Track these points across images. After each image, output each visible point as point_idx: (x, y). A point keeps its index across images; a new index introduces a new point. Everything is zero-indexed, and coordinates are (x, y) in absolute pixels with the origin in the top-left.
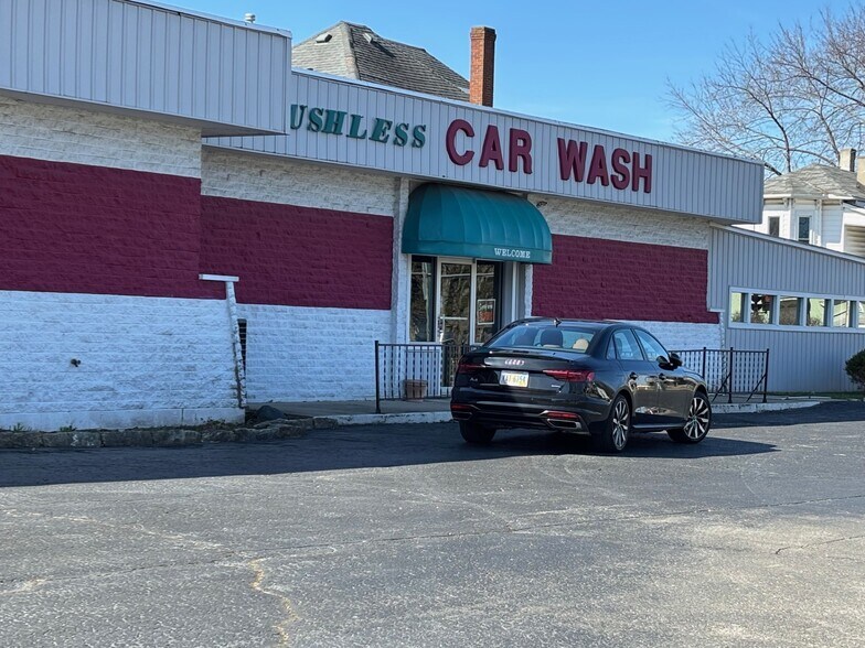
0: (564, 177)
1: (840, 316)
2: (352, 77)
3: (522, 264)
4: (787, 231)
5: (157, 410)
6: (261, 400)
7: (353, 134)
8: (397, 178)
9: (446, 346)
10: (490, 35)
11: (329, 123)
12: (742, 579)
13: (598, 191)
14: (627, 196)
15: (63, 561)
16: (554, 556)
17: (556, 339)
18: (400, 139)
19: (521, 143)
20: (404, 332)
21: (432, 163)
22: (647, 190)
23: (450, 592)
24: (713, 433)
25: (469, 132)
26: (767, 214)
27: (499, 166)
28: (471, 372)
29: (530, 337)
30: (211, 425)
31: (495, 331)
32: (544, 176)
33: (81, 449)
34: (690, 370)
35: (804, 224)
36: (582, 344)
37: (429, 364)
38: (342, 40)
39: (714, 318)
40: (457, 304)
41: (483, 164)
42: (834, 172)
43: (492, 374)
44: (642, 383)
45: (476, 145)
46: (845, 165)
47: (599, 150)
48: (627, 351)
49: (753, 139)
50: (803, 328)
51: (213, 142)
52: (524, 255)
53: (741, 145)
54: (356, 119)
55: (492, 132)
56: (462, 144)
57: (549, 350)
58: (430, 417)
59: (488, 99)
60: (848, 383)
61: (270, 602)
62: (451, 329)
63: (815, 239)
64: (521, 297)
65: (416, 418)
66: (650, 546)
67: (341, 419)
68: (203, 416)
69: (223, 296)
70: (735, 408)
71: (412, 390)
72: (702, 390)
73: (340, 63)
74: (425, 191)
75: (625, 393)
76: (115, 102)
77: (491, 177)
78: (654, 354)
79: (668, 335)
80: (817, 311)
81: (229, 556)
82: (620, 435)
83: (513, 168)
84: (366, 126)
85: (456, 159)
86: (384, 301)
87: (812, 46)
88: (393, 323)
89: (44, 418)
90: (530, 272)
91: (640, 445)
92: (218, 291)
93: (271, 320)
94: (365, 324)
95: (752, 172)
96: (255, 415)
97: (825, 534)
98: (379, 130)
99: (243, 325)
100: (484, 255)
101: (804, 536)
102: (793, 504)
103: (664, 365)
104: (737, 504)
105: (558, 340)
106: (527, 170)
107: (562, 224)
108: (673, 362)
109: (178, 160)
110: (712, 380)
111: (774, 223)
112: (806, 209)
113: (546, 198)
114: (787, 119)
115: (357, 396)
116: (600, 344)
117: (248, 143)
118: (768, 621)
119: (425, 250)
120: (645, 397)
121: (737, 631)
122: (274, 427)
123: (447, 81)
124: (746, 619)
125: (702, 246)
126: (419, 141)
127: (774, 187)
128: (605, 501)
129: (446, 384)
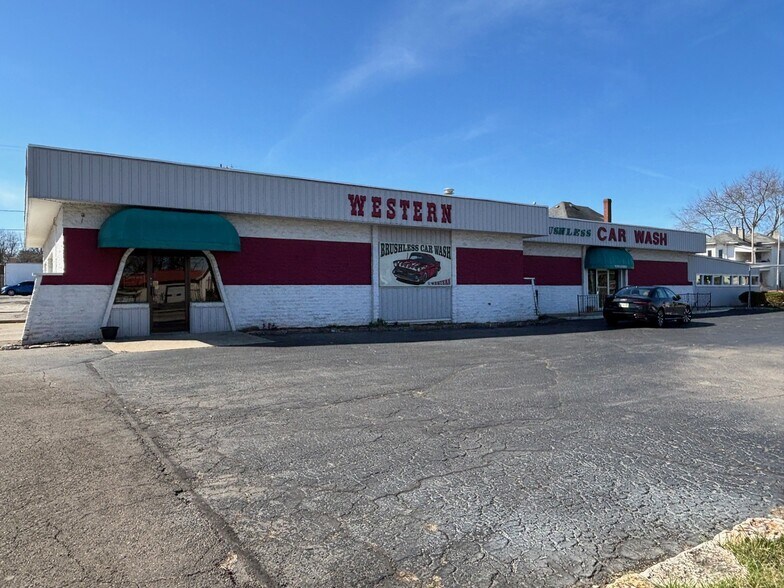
0: (637, 242)
1: (736, 281)
2: (566, 217)
3: (624, 270)
4: (714, 254)
5: (513, 316)
6: (543, 313)
7: (568, 234)
8: (582, 246)
9: (600, 295)
10: (610, 201)
11: (561, 231)
12: (707, 367)
13: (649, 246)
14: (659, 247)
15: (491, 359)
16: (642, 360)
17: (637, 292)
18: (583, 234)
19: (622, 232)
20: (586, 291)
21: (594, 241)
22: (666, 244)
23: (608, 370)
24: (692, 320)
25: (605, 230)
26: (707, 250)
27: (615, 240)
28: (609, 304)
29: (628, 292)
30: (528, 321)
31: (617, 290)
32: (630, 242)
33: (492, 328)
34: (683, 301)
35: (721, 252)
36: (646, 293)
37: (594, 301)
38: (563, 207)
39: (691, 284)
40: (603, 282)
41: (610, 239)
42: (730, 235)
43: (617, 304)
44: (667, 305)
45: (608, 234)
46: (734, 232)
47: (648, 233)
48: (662, 295)
49: (701, 226)
50: (723, 285)
51: (526, 239)
52: (625, 267)
53: (695, 228)
54: (569, 230)
55: (612, 230)
56: (603, 234)
57: (635, 296)
58: (596, 317)
59: (610, 220)
60: (740, 303)
61: (552, 372)
62: (601, 290)
63: (724, 257)
64: (624, 280)
65: (591, 318)
66: (674, 356)
67: (568, 318)
68: (526, 318)
69: (530, 283)
70: (699, 312)
71: (590, 309)
72: (688, 307)
73: (563, 214)
74: (591, 249)
75: (662, 308)
76: (498, 230)
77: (613, 244)
78: (671, 296)
79: (676, 290)
80: (726, 280)
81: (538, 358)
82: (661, 322)
83: (620, 240)
84: (572, 231)
85: (602, 239)
86: (579, 282)
87: (719, 195)
88: (583, 289)
89: (482, 320)
90: (627, 272)
91: (668, 324)
92: (529, 282)
93: (545, 290)
94: (575, 290)
95: (700, 239)
96: (543, 317)
97: (733, 352)
98: (576, 232)
99: (537, 292)
100: (612, 267)
101: (727, 353)
102: (723, 342)
103: (674, 299)
104: (705, 343)
105: (638, 292)
106: (625, 240)
107: (637, 257)
108: (678, 298)
109: (517, 246)
110: (692, 302)
111: (710, 252)
112: (720, 247)
113: (631, 249)
114: (712, 219)
115: (573, 311)
116: (653, 293)
117: (536, 239)
118: (718, 380)
119: (592, 267)
120: (668, 310)
121: (707, 383)
122: (549, 320)
123: (595, 215)
124: (710, 380)
125: (686, 261)
126: (589, 234)
127: (709, 241)
128: (657, 342)
129: (600, 306)
